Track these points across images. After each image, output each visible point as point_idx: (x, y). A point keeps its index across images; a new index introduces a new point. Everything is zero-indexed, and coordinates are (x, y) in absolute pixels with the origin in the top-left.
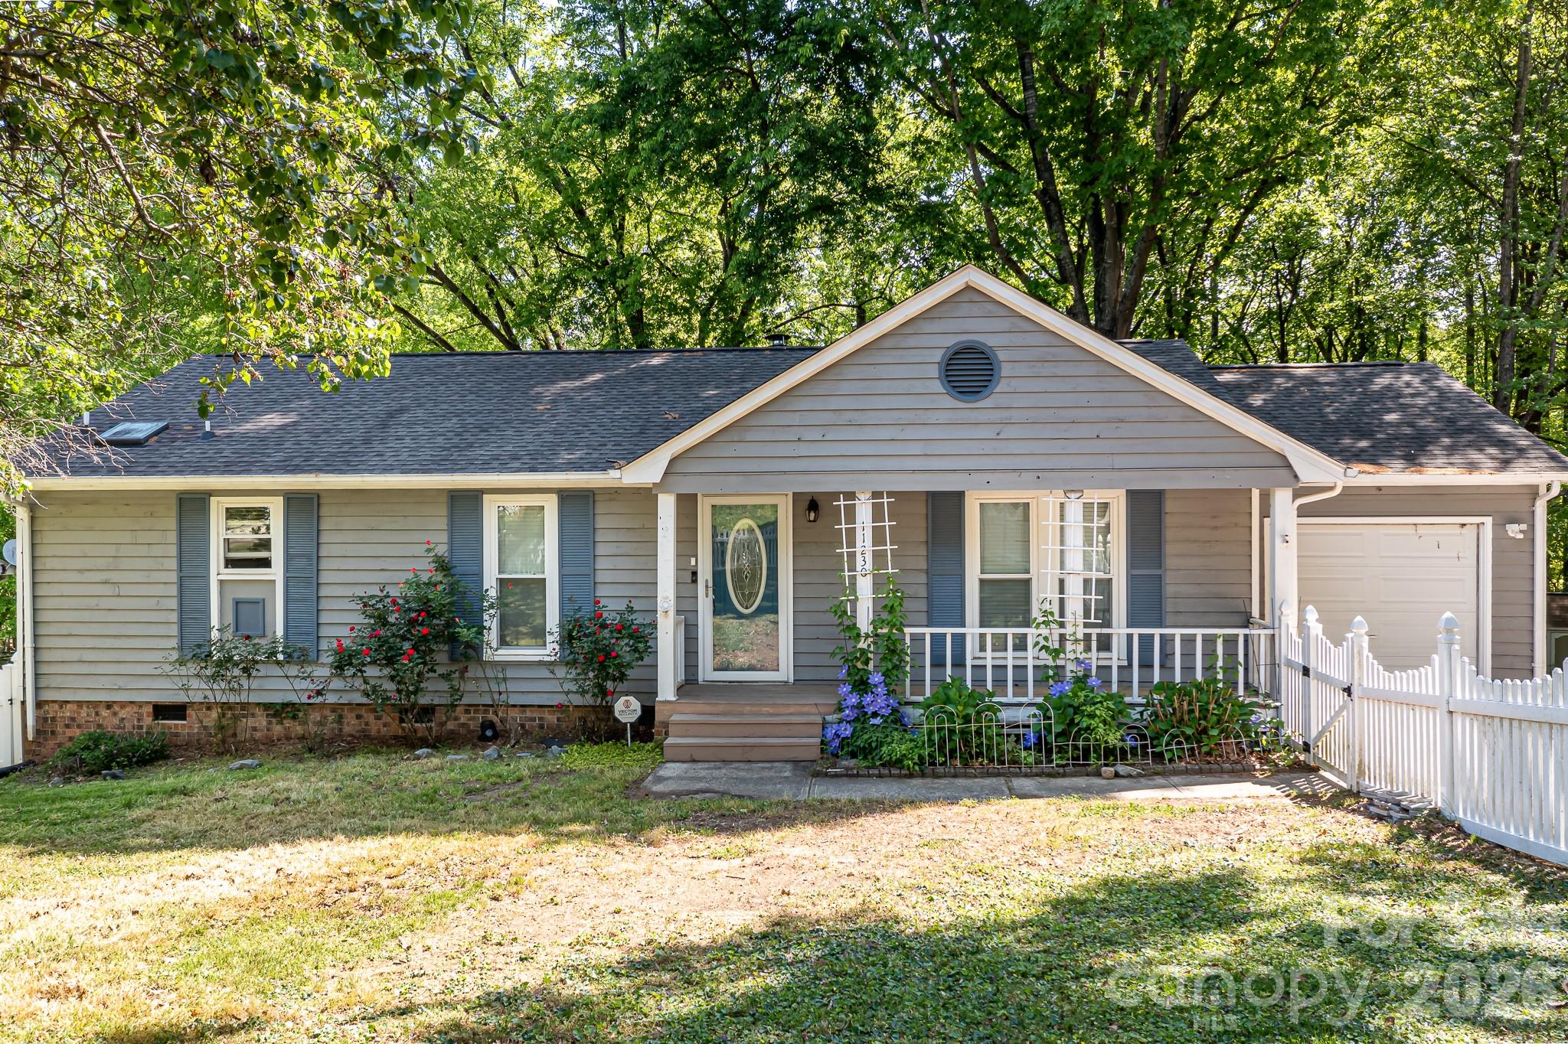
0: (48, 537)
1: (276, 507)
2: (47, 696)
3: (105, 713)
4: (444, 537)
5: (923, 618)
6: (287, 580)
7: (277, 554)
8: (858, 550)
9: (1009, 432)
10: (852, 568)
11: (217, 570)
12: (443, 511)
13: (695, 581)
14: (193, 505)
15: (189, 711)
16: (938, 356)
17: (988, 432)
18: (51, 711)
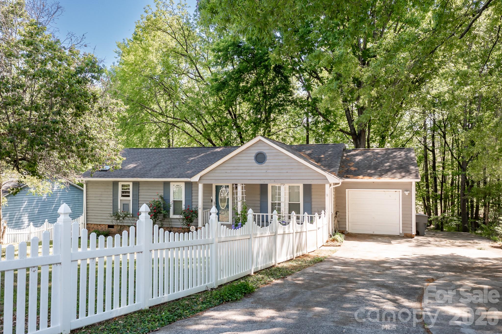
0: (89, 190)
1: (131, 184)
2: (89, 222)
3: (99, 226)
4: (163, 191)
5: (259, 211)
6: (133, 200)
7: (131, 194)
8: (238, 196)
9: (269, 171)
10: (237, 200)
11: (120, 198)
12: (163, 186)
13: (212, 202)
14: (115, 184)
15: (114, 227)
16: (254, 155)
17: (264, 171)
18: (89, 225)
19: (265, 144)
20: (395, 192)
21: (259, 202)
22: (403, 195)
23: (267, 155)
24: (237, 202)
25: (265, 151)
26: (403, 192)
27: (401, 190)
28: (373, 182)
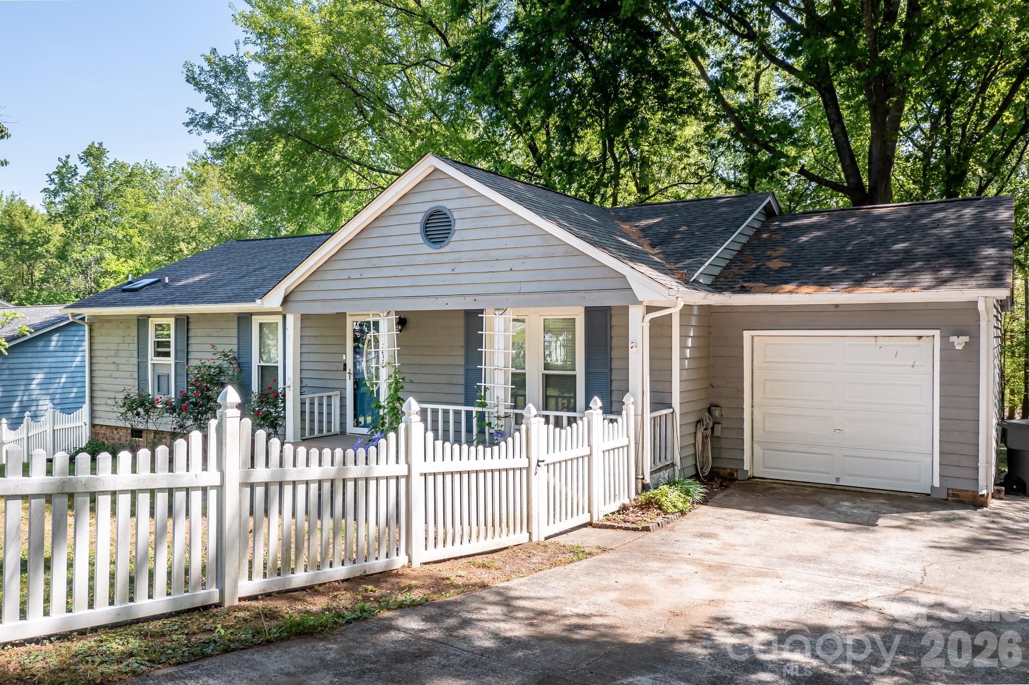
0: (97, 340)
1: (171, 321)
2: (97, 422)
3: (115, 432)
4: (235, 340)
5: (462, 399)
6: (176, 364)
7: (172, 350)
9: (460, 268)
11: (152, 359)
12: (234, 324)
13: (345, 369)
14: (142, 321)
15: (144, 434)
16: (419, 218)
17: (447, 269)
18: (98, 429)
19: (449, 181)
20: (915, 341)
21: (462, 371)
22: (947, 349)
23: (456, 215)
24: (377, 369)
25: (449, 205)
26: (944, 338)
27: (937, 333)
28: (837, 306)
